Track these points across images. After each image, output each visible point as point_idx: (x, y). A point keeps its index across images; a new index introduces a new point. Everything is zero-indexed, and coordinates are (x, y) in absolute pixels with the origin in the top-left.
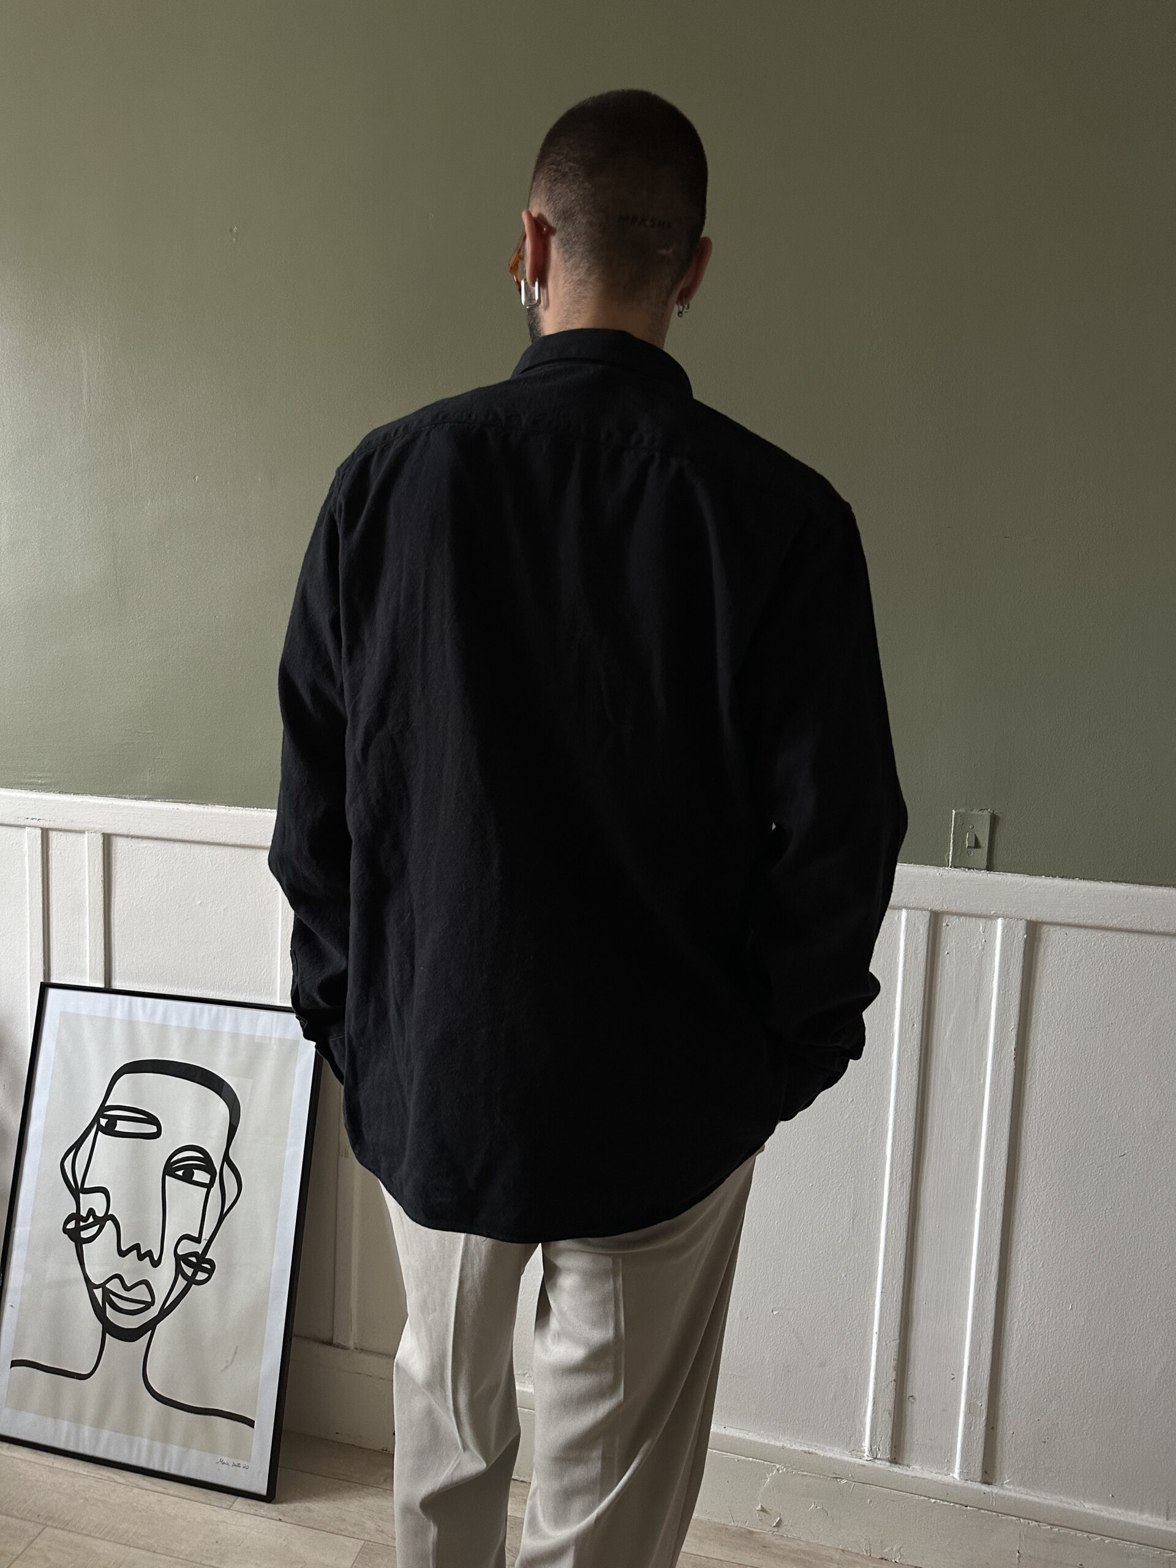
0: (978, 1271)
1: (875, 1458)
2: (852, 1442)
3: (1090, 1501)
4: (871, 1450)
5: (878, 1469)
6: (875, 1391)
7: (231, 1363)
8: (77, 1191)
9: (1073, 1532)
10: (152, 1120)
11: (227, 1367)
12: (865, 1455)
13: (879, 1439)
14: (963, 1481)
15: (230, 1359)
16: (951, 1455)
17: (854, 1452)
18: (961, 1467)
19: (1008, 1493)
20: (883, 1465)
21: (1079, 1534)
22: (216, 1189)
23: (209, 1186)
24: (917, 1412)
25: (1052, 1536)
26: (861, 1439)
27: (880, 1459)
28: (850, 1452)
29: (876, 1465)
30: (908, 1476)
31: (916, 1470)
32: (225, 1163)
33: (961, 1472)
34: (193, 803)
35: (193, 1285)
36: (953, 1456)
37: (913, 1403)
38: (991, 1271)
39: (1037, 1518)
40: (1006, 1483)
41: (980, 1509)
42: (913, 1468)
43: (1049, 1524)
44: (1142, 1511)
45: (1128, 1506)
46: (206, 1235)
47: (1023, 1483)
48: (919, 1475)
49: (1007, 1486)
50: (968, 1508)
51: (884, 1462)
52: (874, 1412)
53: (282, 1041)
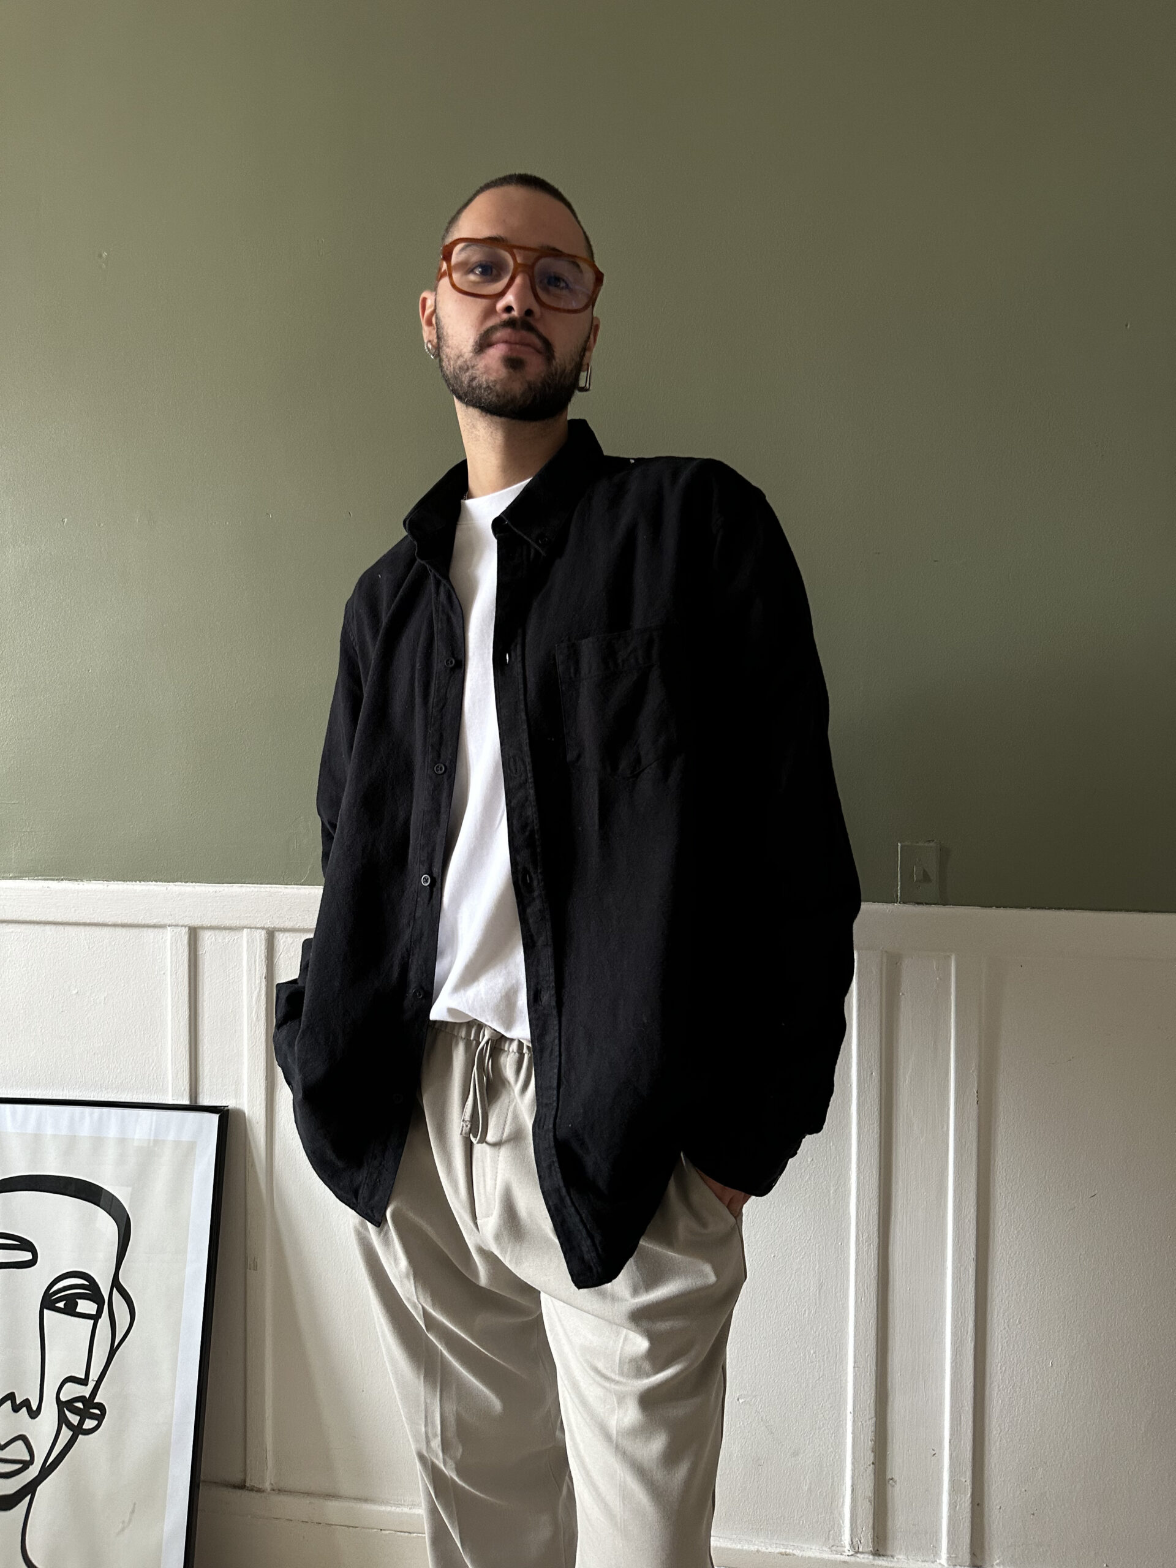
0: (954, 1334)
1: (857, 1552)
2: (831, 1537)
4: (852, 1544)
6: (853, 1478)
7: (128, 1525)
10: (25, 1245)
11: (123, 1530)
12: (846, 1550)
13: (859, 1531)
14: (952, 1567)
15: (127, 1520)
16: (936, 1540)
17: (834, 1548)
18: (948, 1552)
20: (866, 1559)
22: (104, 1320)
23: (96, 1318)
24: (899, 1495)
26: (840, 1534)
27: (862, 1553)
28: (829, 1548)
29: (858, 1560)
31: (900, 1561)
32: (115, 1289)
33: (948, 1557)
34: (66, 879)
35: (80, 1436)
36: (938, 1541)
37: (893, 1486)
38: (967, 1333)
40: (997, 1564)
42: (897, 1559)
46: (94, 1375)
47: (1013, 1562)
51: (866, 1556)
52: (854, 1497)
53: (177, 1143)
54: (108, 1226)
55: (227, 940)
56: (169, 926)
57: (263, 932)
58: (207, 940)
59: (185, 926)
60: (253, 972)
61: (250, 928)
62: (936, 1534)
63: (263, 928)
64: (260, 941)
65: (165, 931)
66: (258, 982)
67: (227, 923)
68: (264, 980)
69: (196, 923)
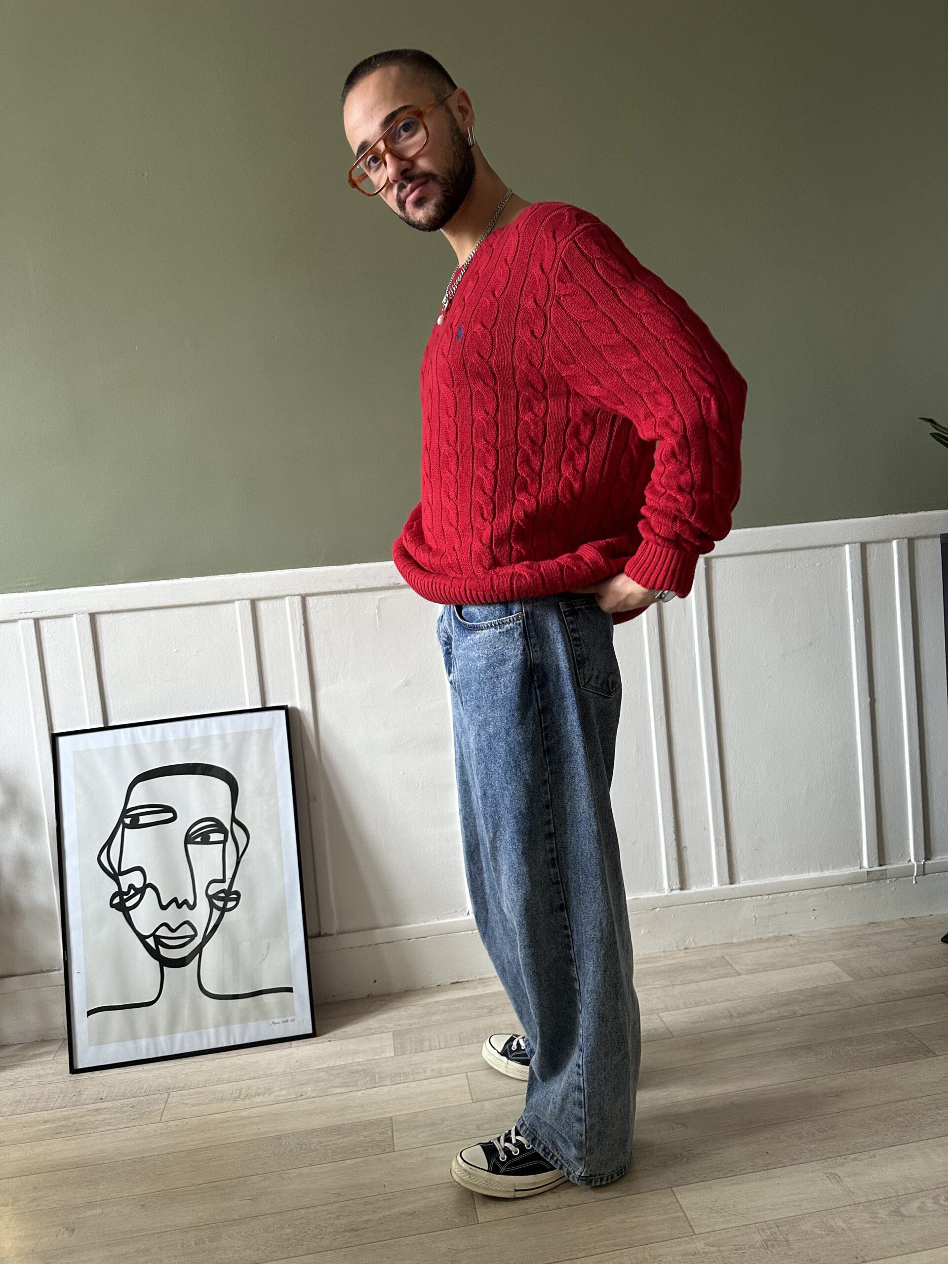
1: (672, 890)
2: (657, 885)
3: (784, 875)
4: (669, 886)
5: (675, 895)
6: (667, 849)
7: (267, 956)
8: (115, 875)
9: (779, 895)
10: (167, 809)
11: (265, 959)
12: (666, 891)
13: (672, 878)
14: (720, 887)
15: (265, 953)
16: (711, 875)
17: (660, 890)
18: (718, 879)
19: (744, 885)
21: (783, 895)
22: (230, 842)
23: (224, 842)
24: (690, 855)
25: (770, 901)
26: (662, 881)
27: (674, 890)
28: (658, 891)
29: (674, 893)
30: (691, 893)
31: (694, 889)
32: (234, 823)
33: (718, 882)
34: (161, 579)
35: (226, 913)
37: (686, 851)
39: (761, 894)
40: (742, 880)
41: (731, 899)
43: (768, 895)
44: (809, 872)
45: (803, 871)
46: (229, 875)
47: (750, 878)
48: (697, 890)
49: (742, 882)
50: (726, 901)
51: (677, 891)
52: (668, 862)
53: (260, 731)
54: (223, 788)
55: (275, 606)
56: (238, 600)
57: (299, 598)
58: (262, 606)
59: (248, 599)
60: (295, 622)
61: (291, 596)
62: (711, 871)
63: (299, 595)
64: (298, 603)
65: (234, 604)
66: (299, 628)
67: (276, 594)
68: (303, 627)
69: (255, 595)
